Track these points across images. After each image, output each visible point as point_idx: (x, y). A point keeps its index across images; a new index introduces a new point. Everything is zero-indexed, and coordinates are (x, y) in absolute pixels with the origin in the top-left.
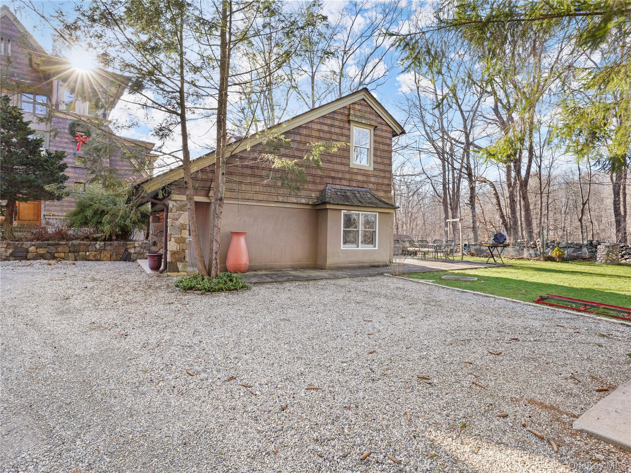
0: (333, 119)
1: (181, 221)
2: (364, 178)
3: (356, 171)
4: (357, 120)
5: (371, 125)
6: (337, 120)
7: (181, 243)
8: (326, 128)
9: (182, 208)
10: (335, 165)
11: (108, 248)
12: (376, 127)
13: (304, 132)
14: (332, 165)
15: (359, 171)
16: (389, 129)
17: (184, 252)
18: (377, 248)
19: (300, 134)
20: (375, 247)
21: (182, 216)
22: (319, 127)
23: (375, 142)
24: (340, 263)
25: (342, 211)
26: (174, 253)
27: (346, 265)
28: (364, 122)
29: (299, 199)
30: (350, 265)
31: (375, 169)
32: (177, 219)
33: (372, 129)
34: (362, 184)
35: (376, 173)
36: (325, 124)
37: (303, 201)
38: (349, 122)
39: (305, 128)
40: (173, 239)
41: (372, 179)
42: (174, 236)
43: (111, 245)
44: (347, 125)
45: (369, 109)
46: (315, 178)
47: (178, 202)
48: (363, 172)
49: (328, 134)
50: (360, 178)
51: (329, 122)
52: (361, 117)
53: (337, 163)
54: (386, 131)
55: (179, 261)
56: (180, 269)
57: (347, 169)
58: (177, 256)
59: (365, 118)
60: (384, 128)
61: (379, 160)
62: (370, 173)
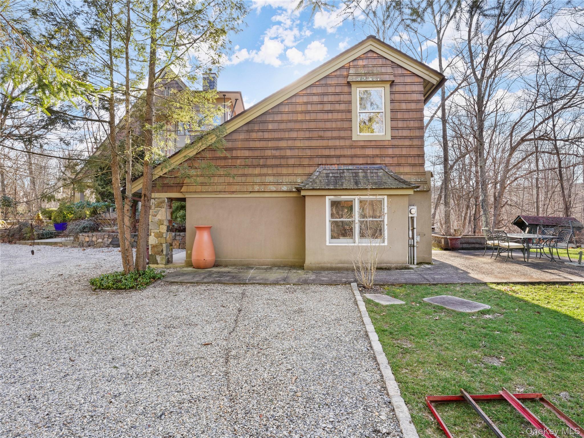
0: (326, 85)
1: (159, 217)
2: (377, 152)
3: (362, 144)
4: (359, 79)
5: (382, 81)
6: (331, 85)
7: (159, 237)
8: (315, 99)
9: (159, 205)
10: (330, 141)
11: (177, 238)
12: (393, 81)
13: (286, 109)
14: (326, 141)
15: (369, 144)
16: (416, 79)
17: (162, 246)
18: (386, 243)
19: (281, 113)
20: (384, 242)
21: (160, 213)
22: (305, 99)
23: (392, 101)
24: (324, 263)
25: (327, 197)
26: (154, 247)
27: (334, 265)
28: (371, 79)
29: (279, 187)
30: (339, 265)
31: (393, 138)
32: (155, 216)
33: (388, 86)
34: (372, 159)
35: (396, 142)
36: (314, 95)
37: (285, 188)
38: (349, 84)
39: (288, 104)
40: (153, 234)
41: (390, 151)
42: (154, 231)
43: (179, 235)
44: (346, 89)
45: (380, 61)
46: (302, 160)
47: (156, 200)
48: (373, 144)
49: (319, 105)
50: (369, 152)
51: (319, 90)
52: (365, 74)
53: (333, 138)
54: (412, 84)
55: (158, 254)
56: (159, 262)
57: (348, 143)
58: (156, 249)
59: (373, 74)
60: (408, 80)
61: (400, 124)
62: (386, 143)
